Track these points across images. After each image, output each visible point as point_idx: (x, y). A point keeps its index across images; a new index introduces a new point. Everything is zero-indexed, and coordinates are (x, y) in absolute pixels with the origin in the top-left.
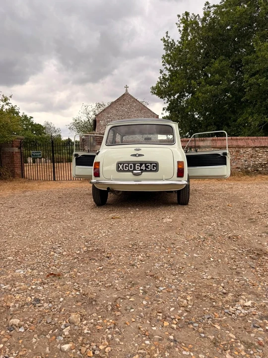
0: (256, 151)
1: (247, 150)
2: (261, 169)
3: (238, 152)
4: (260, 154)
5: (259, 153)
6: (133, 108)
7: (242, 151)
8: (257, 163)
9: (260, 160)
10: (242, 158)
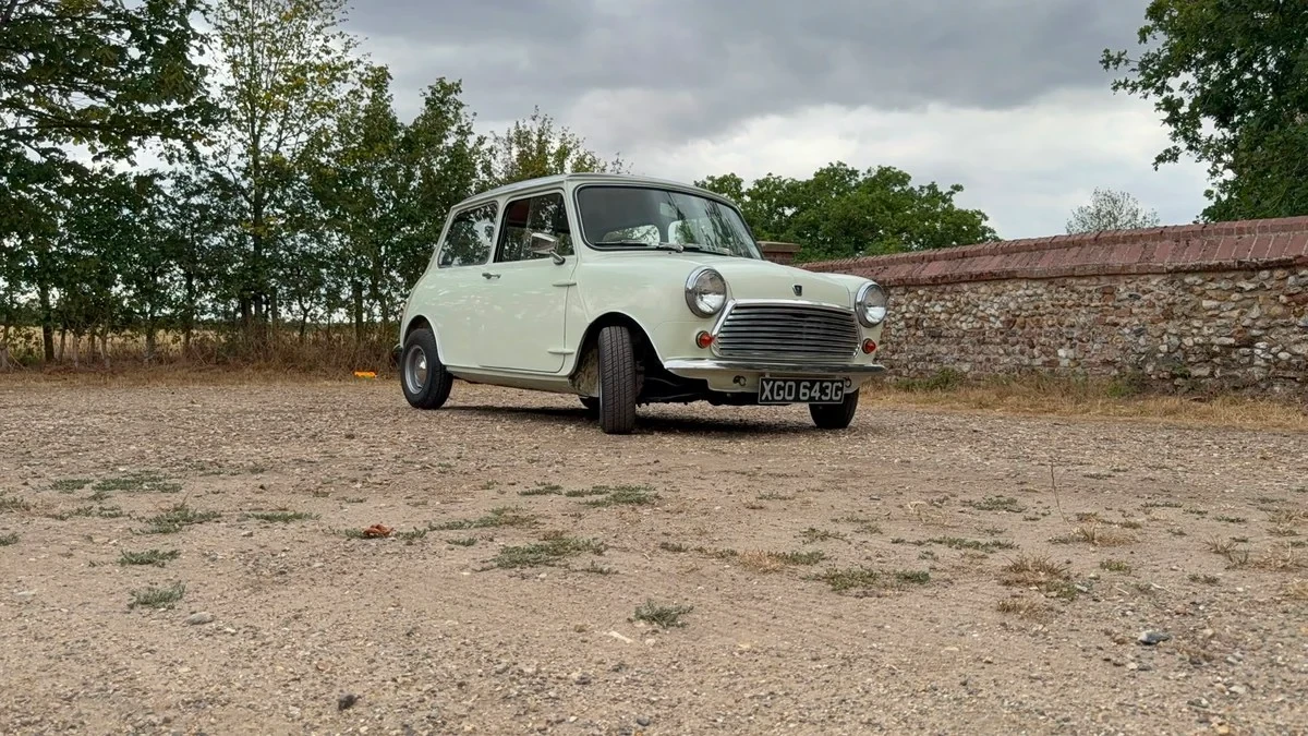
0: (1189, 289)
1: (1147, 287)
2: (1205, 371)
3: (1108, 293)
4: (1206, 303)
5: (1203, 294)
7: (1123, 290)
8: (1188, 342)
9: (1205, 331)
10: (1125, 321)
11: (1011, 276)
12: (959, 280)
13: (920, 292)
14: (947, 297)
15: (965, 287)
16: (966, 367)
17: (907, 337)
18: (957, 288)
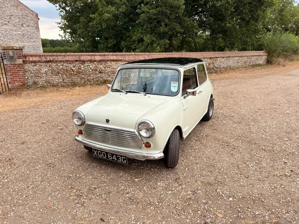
6: (7, 4)
11: (121, 60)
12: (108, 61)
13: (95, 63)
14: (103, 64)
15: (109, 62)
16: (110, 79)
17: (92, 73)
18: (106, 62)
